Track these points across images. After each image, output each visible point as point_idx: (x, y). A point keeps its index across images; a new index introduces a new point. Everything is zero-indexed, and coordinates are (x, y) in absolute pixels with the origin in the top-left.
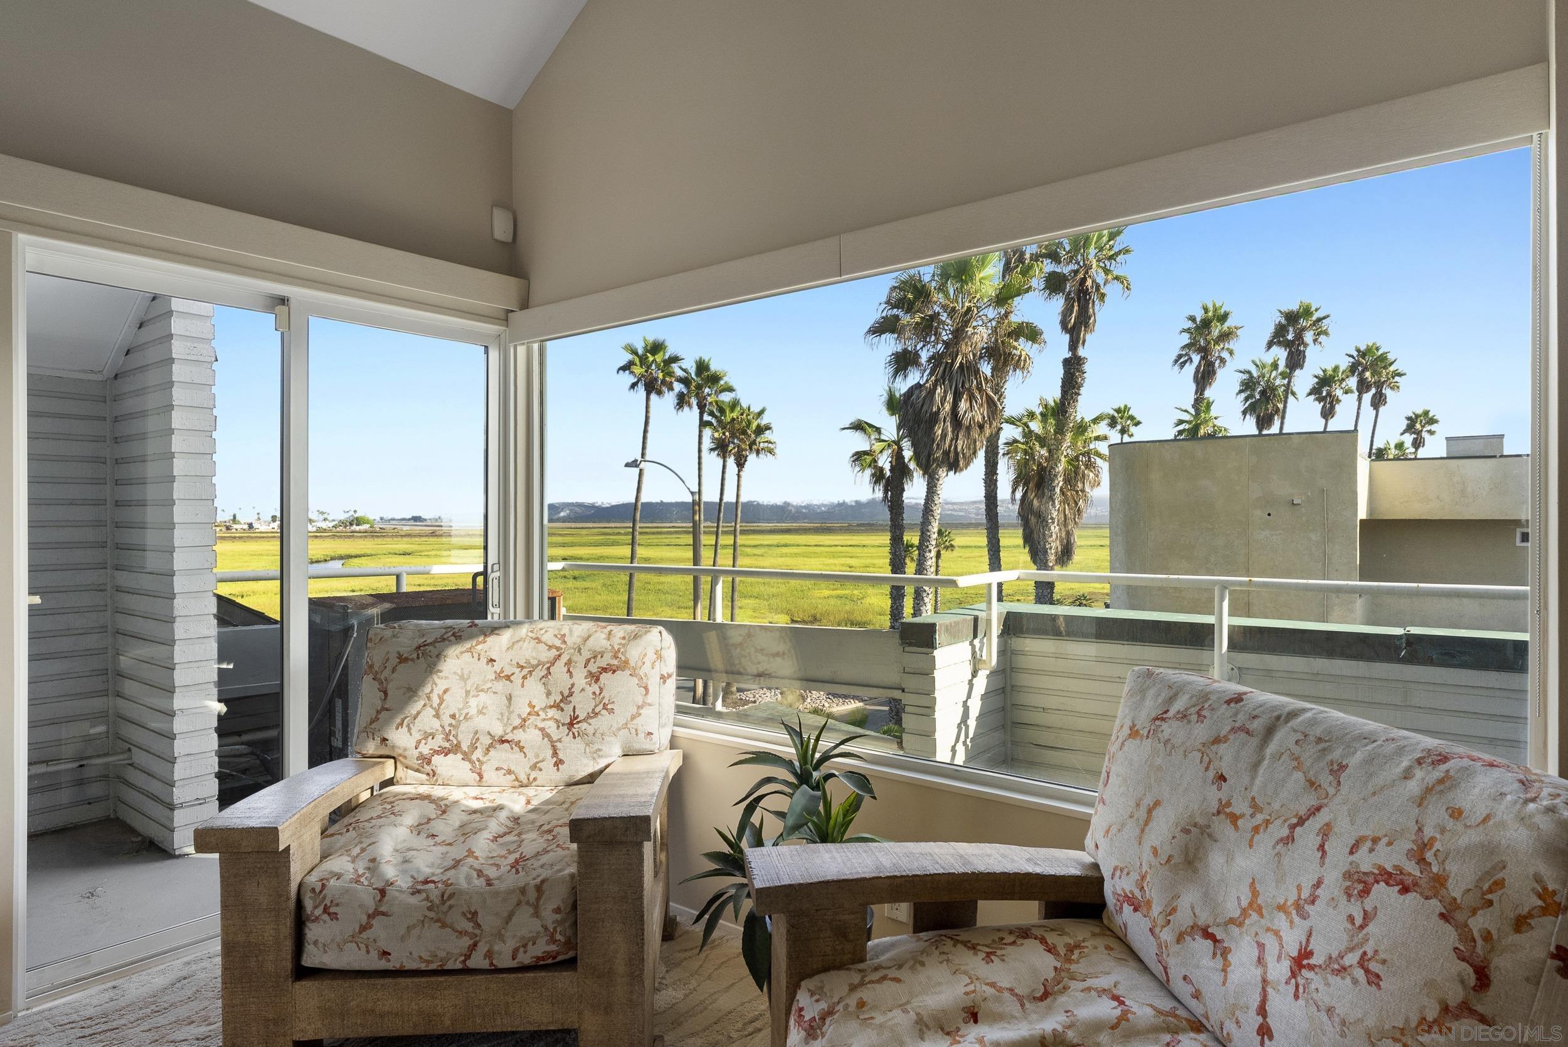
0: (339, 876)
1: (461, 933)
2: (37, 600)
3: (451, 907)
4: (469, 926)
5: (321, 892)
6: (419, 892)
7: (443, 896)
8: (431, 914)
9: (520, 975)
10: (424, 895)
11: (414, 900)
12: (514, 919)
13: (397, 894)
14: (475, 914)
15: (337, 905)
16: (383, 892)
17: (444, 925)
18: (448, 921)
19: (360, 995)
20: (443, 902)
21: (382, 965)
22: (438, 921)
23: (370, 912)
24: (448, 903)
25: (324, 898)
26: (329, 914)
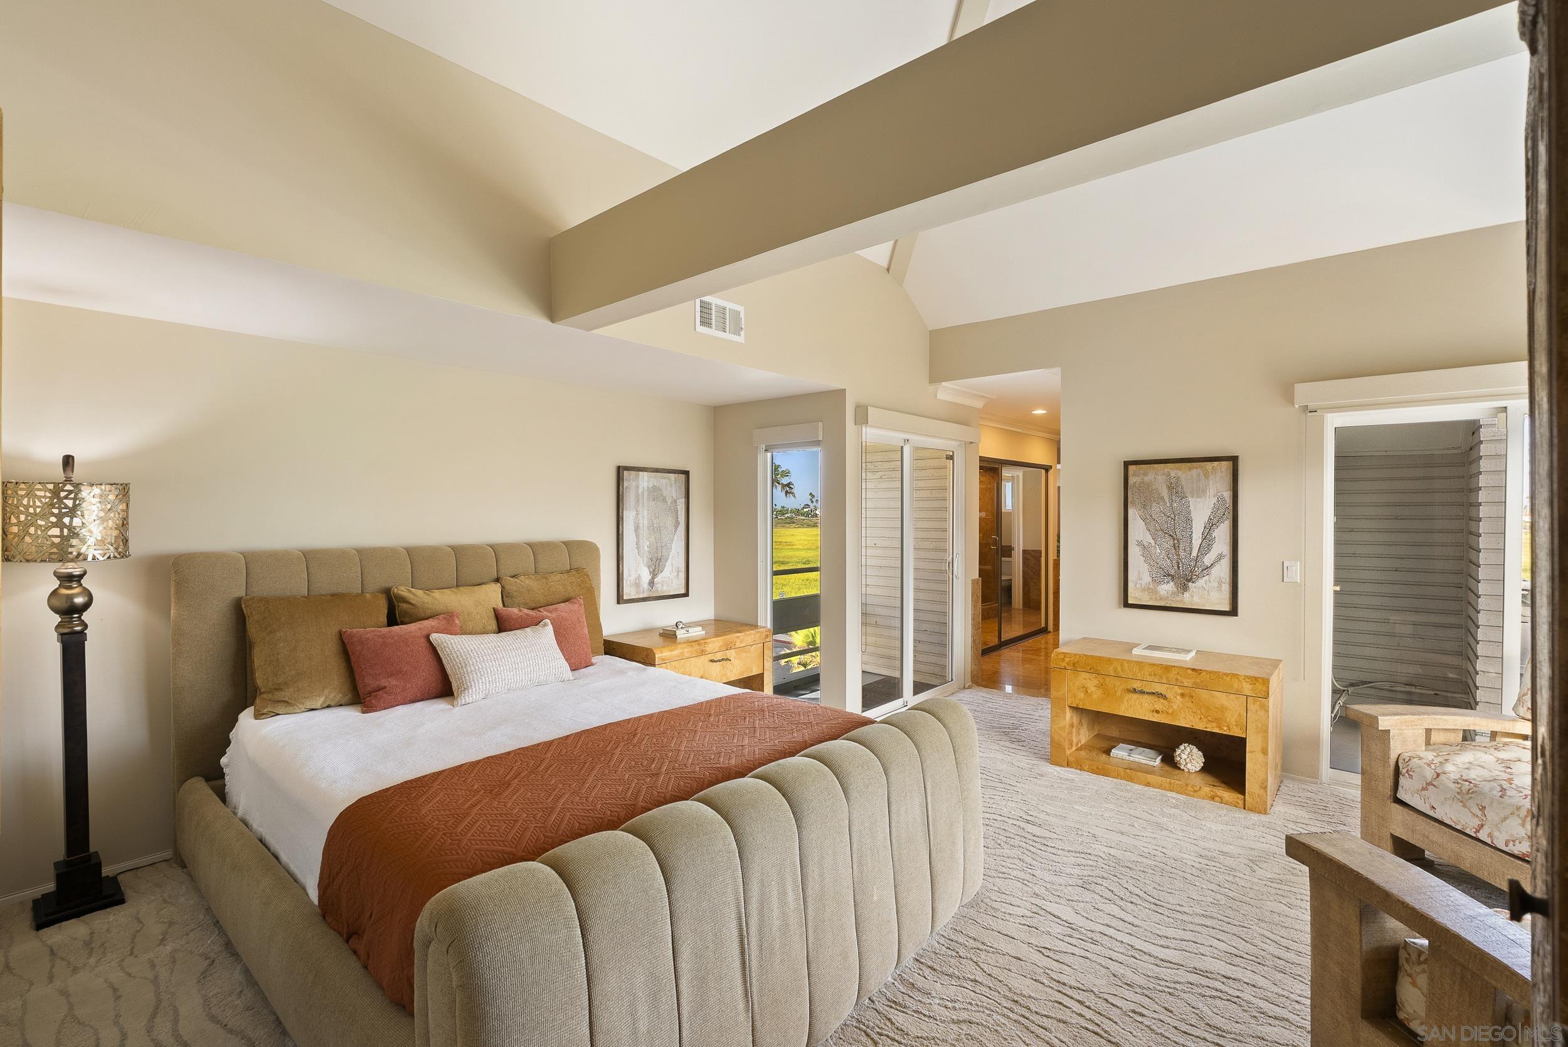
0: (1420, 758)
1: (1474, 815)
2: (1338, 588)
3: (1471, 798)
4: (1479, 813)
5: (1407, 762)
6: (1458, 783)
7: (1469, 790)
8: (1459, 797)
9: (1512, 859)
10: (1460, 786)
11: (1453, 786)
12: (1508, 821)
13: (1445, 779)
14: (1484, 808)
15: (1413, 772)
16: (1438, 775)
17: (1464, 806)
18: (1468, 804)
19: (1422, 824)
20: (1468, 793)
21: (1431, 813)
22: (1461, 802)
23: (1428, 782)
24: (1470, 795)
25: (1408, 765)
26: (1409, 774)
